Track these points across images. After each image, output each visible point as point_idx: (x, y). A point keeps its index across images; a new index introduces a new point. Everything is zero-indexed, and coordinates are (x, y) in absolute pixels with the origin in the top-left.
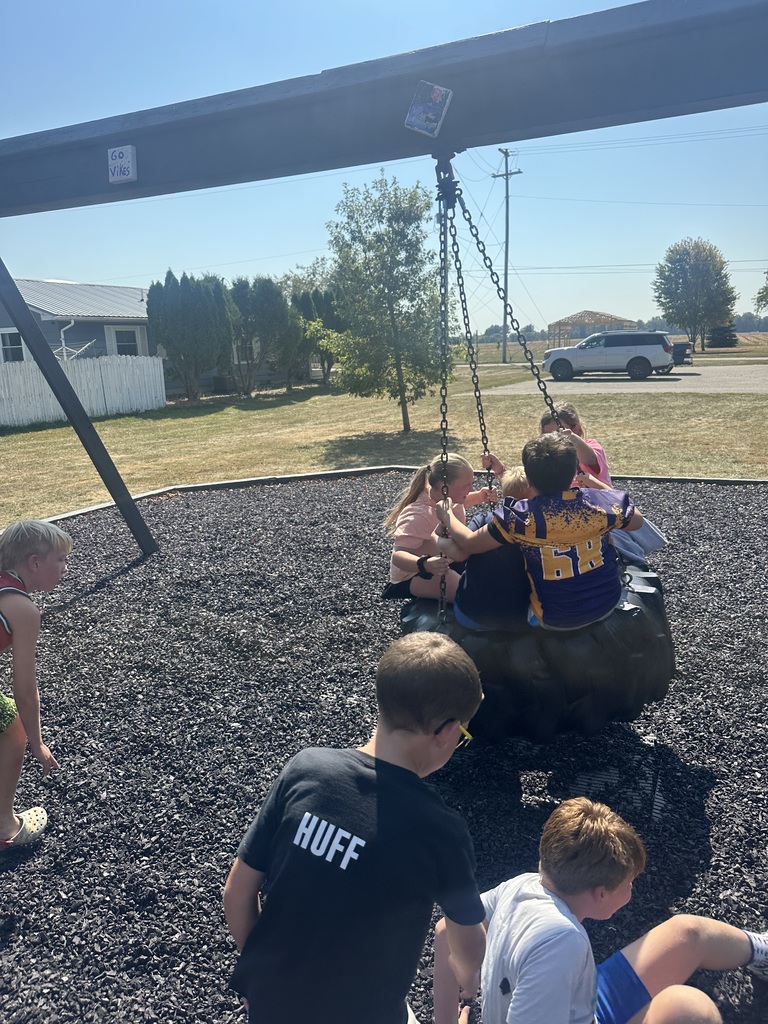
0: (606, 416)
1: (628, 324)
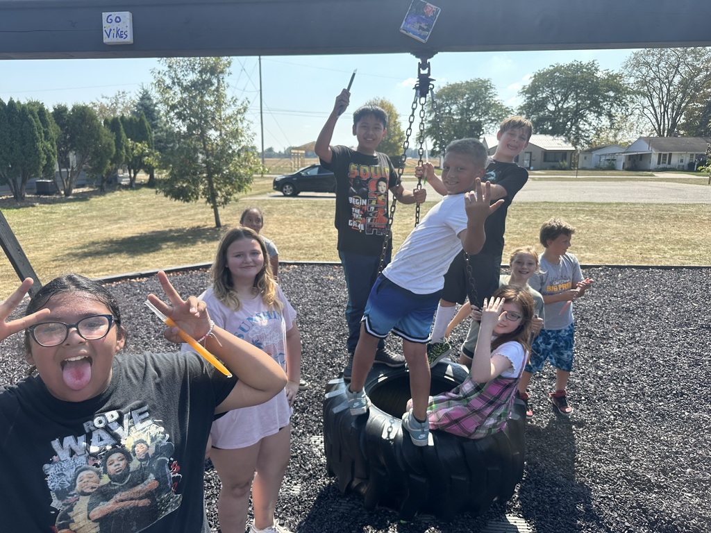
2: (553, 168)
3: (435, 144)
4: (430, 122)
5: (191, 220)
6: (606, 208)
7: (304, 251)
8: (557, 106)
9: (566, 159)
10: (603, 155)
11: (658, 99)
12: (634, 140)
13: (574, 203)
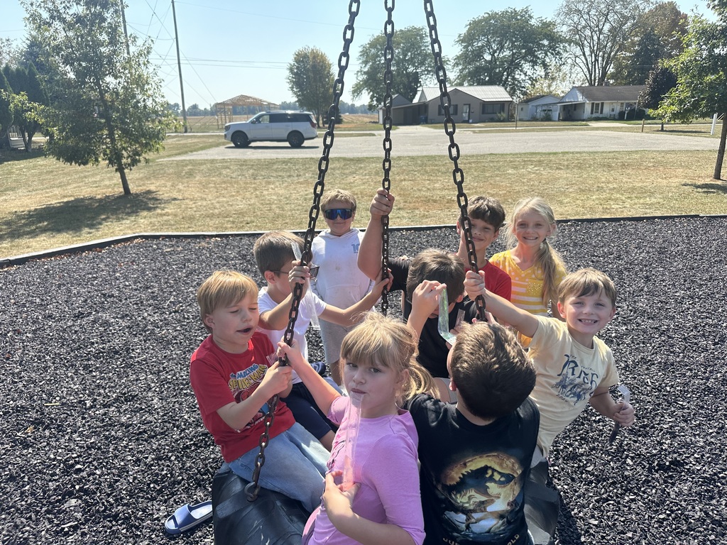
0: (290, 176)
1: (273, 106)
2: (492, 120)
3: (372, 98)
4: (365, 73)
5: (97, 187)
6: (552, 158)
7: (231, 219)
8: (493, 55)
9: (503, 111)
10: (539, 105)
11: (589, 48)
12: (567, 90)
13: (520, 154)
